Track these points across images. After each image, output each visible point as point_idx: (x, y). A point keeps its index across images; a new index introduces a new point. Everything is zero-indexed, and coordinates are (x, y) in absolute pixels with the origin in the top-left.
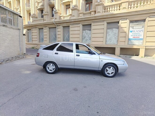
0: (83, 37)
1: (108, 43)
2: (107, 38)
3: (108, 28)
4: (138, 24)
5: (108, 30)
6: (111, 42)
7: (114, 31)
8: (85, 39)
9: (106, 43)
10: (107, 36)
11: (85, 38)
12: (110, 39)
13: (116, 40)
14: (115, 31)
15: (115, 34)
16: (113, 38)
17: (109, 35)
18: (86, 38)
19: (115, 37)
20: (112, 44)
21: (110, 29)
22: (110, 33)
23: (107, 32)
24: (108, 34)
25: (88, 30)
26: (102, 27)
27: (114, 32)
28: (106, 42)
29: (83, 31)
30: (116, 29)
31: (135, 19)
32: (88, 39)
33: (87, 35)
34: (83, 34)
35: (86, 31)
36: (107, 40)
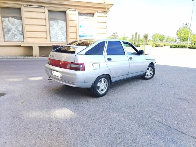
0: (5, 30)
1: (53, 41)
2: (51, 33)
3: (50, 19)
4: (87, 19)
5: (51, 22)
6: (57, 38)
7: (59, 24)
8: (10, 33)
9: (50, 41)
10: (51, 30)
11: (9, 31)
12: (56, 35)
13: (64, 36)
14: (61, 24)
15: (62, 27)
16: (60, 33)
17: (53, 28)
18: (12, 31)
19: (63, 32)
20: (60, 42)
21: (54, 21)
22: (54, 26)
23: (50, 24)
24: (51, 28)
25: (13, 17)
26: (42, 16)
27: (60, 26)
28: (50, 38)
29: (3, 19)
30: (63, 22)
31: (85, 11)
32: (15, 33)
33: (14, 27)
34: (4, 24)
35: (10, 18)
36: (52, 36)
